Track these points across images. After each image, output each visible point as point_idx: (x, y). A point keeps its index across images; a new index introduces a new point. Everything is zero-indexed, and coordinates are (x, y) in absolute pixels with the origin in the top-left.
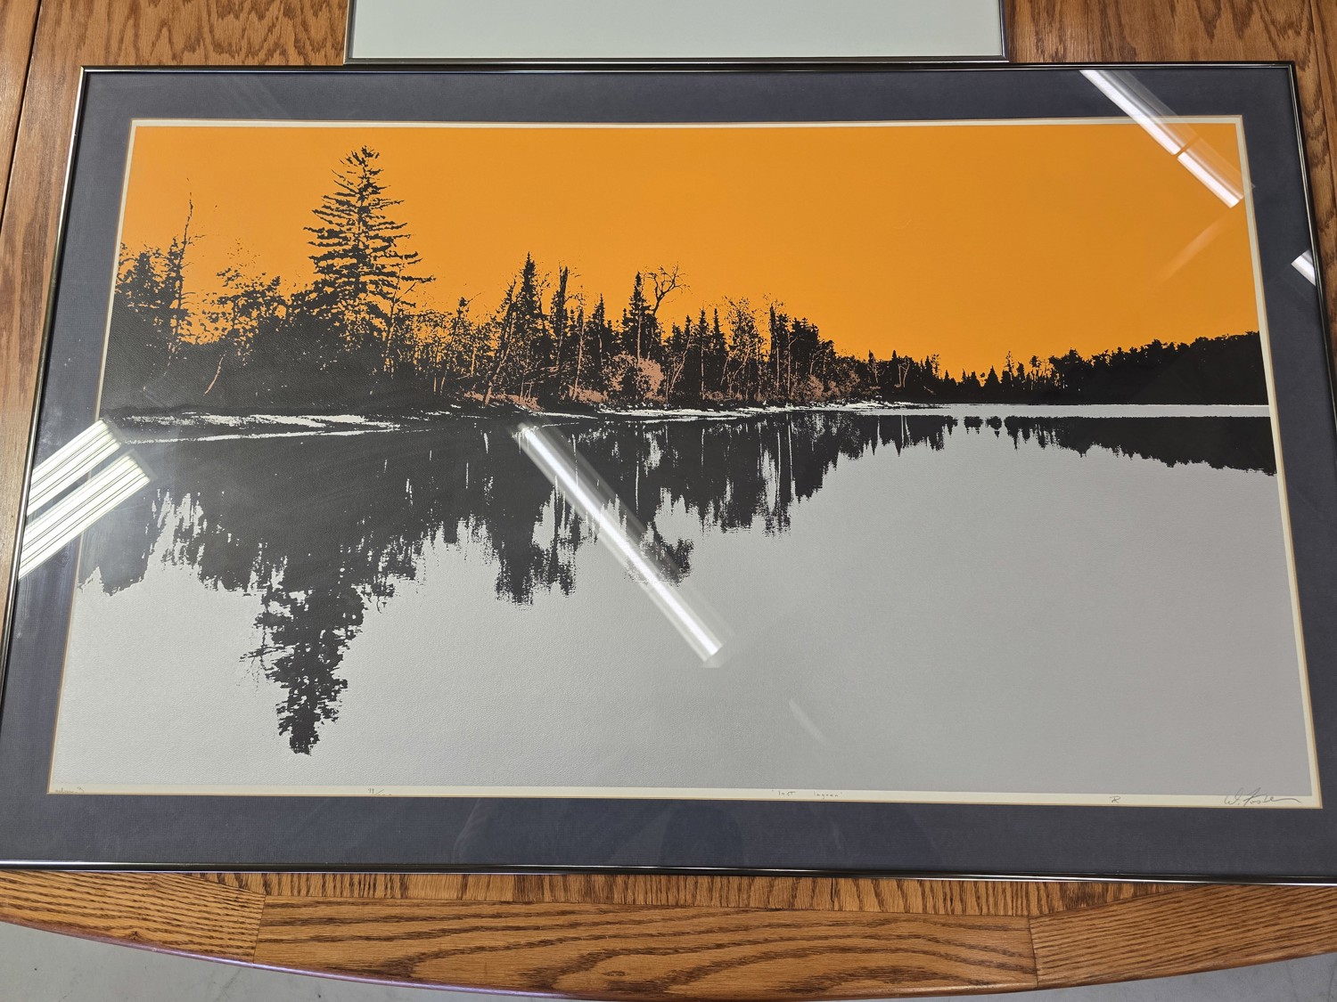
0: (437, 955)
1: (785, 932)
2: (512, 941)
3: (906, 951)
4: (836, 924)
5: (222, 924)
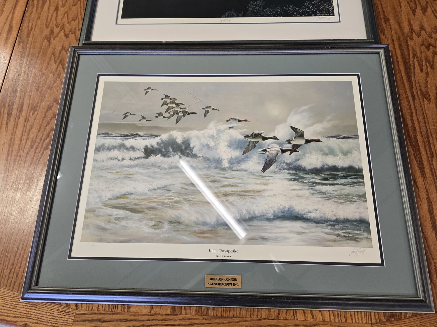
4: (296, 325)
5: (59, 321)
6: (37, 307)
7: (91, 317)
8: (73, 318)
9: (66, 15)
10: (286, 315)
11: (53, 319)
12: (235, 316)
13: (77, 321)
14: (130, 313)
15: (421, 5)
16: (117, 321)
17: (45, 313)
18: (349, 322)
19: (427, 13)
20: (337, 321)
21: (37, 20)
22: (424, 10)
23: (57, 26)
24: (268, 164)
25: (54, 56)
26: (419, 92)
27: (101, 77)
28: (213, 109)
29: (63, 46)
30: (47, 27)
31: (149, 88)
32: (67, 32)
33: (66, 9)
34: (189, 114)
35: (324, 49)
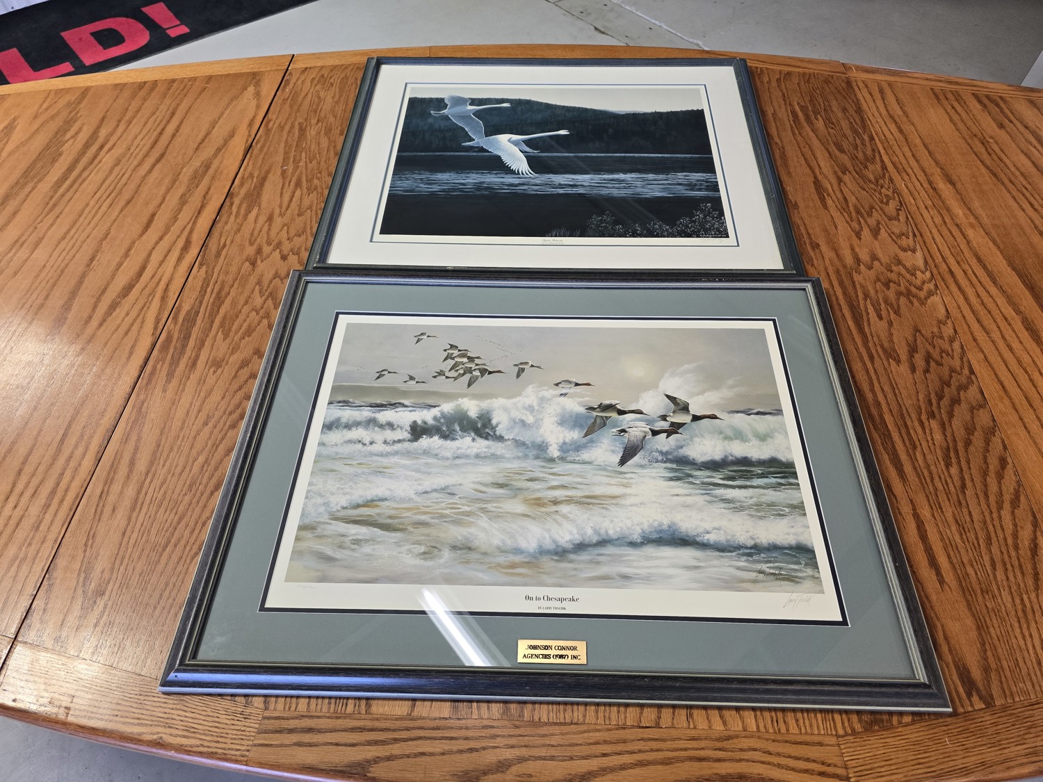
0: (389, 758)
1: (654, 745)
2: (447, 748)
3: (748, 761)
4: (693, 739)
5: (228, 731)
6: (187, 705)
7: (293, 724)
8: (257, 726)
9: (285, 228)
10: (673, 719)
11: (216, 727)
12: (575, 721)
13: (266, 732)
14: (370, 716)
15: (869, 226)
16: (345, 730)
17: (201, 717)
18: (794, 732)
19: (879, 237)
20: (771, 731)
21: (236, 233)
22: (875, 232)
23: (269, 244)
24: (629, 453)
25: (260, 285)
26: (879, 349)
27: (340, 316)
28: (532, 366)
29: (277, 273)
30: (251, 244)
31: (422, 334)
32: (285, 252)
33: (286, 219)
34: (490, 373)
35: (714, 281)
